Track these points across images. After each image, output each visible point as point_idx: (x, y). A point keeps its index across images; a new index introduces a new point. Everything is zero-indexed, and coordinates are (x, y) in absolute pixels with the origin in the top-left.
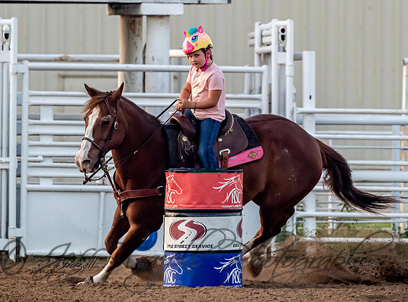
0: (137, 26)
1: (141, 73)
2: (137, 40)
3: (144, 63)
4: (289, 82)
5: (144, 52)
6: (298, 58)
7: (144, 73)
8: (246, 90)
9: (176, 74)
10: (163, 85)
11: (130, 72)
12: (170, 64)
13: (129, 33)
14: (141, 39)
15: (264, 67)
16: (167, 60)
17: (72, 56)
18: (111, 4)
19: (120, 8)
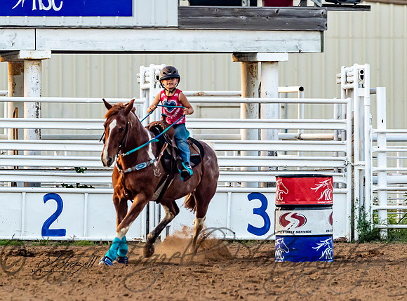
0: (254, 70)
1: (258, 104)
2: (254, 79)
3: (260, 97)
4: (367, 110)
6: (373, 92)
7: (260, 105)
8: (335, 116)
9: (283, 105)
10: (274, 113)
11: (249, 103)
12: (279, 97)
13: (248, 75)
14: (257, 79)
15: (348, 99)
16: (276, 94)
17: (206, 92)
18: (235, 54)
19: (241, 56)
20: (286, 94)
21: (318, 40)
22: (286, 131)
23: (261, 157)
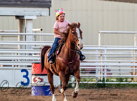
0: (23, 22)
3: (25, 33)
5: (25, 30)
7: (25, 36)
9: (35, 36)
10: (31, 39)
11: (21, 35)
13: (21, 24)
14: (24, 26)
16: (32, 32)
17: (5, 31)
18: (16, 16)
19: (18, 17)
20: (36, 32)
21: (48, 11)
22: (36, 46)
23: (26, 56)
